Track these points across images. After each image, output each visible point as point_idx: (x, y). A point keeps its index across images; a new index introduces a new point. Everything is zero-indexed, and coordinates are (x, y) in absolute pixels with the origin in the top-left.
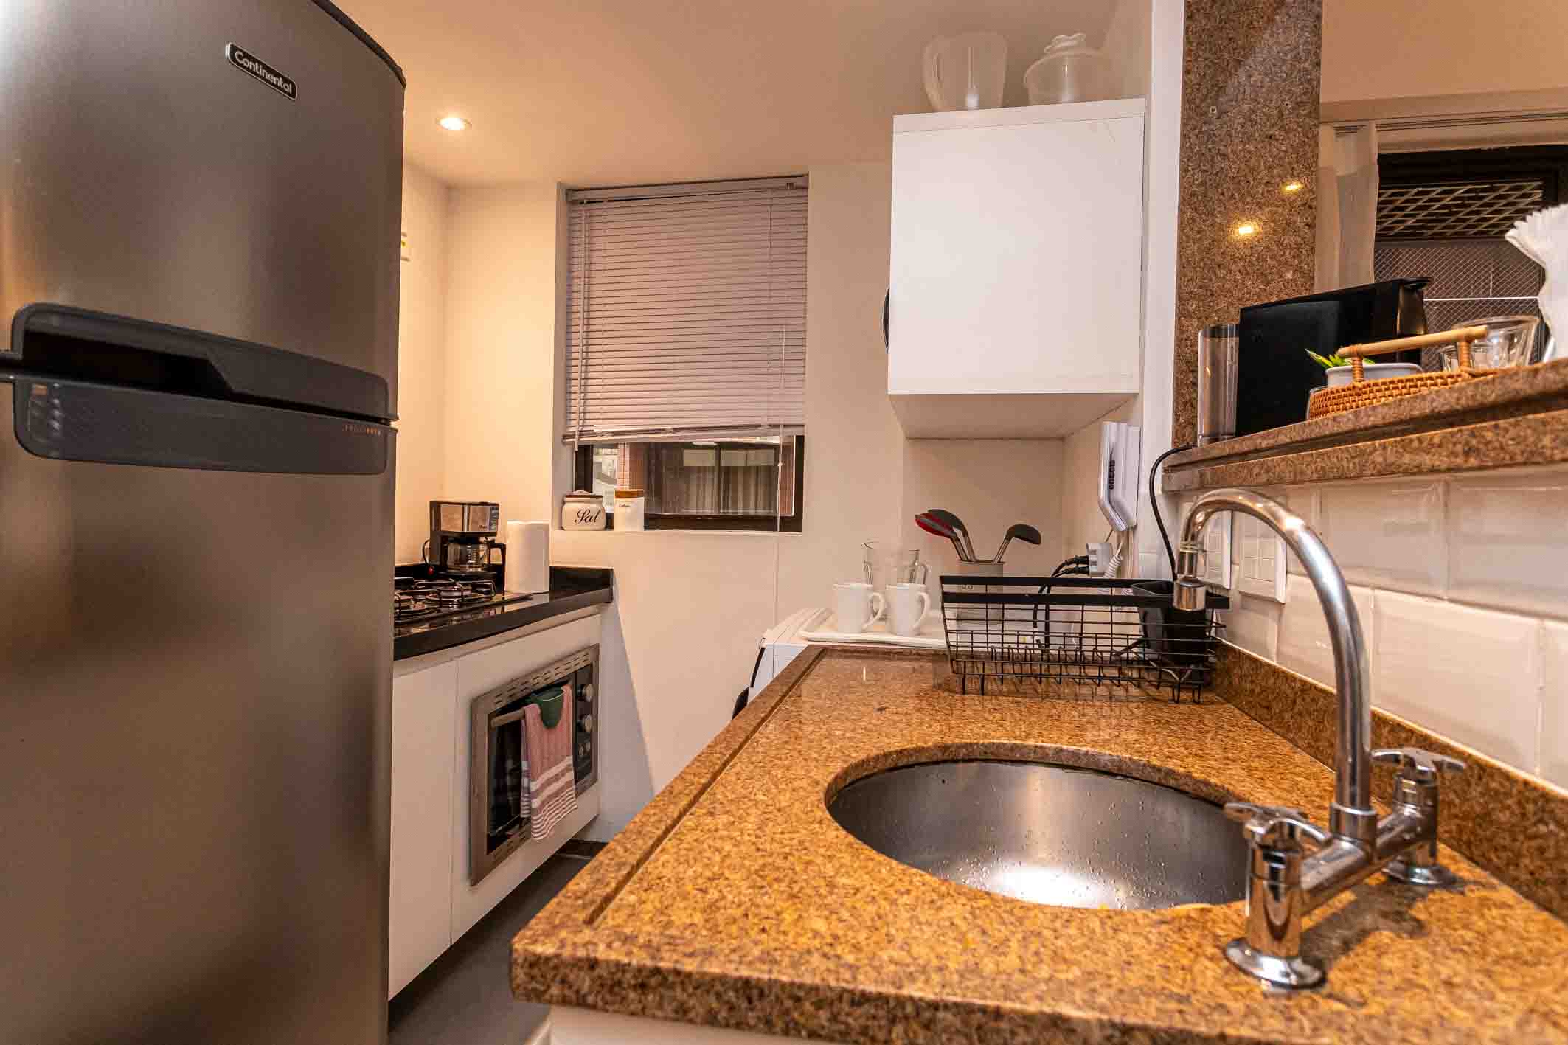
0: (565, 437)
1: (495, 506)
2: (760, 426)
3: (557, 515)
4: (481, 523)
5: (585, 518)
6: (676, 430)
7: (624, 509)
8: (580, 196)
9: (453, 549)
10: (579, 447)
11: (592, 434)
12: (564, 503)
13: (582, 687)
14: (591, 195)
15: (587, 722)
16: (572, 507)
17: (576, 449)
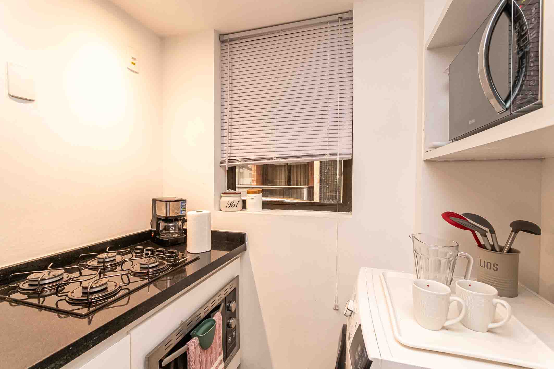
0: (221, 163)
1: (184, 201)
2: (325, 155)
3: (218, 203)
4: (176, 211)
5: (232, 205)
6: (278, 158)
7: (252, 201)
8: (226, 38)
9: (162, 224)
10: (229, 168)
11: (235, 160)
12: (221, 197)
13: (230, 302)
14: (232, 36)
15: (232, 322)
16: (226, 199)
17: (227, 169)
